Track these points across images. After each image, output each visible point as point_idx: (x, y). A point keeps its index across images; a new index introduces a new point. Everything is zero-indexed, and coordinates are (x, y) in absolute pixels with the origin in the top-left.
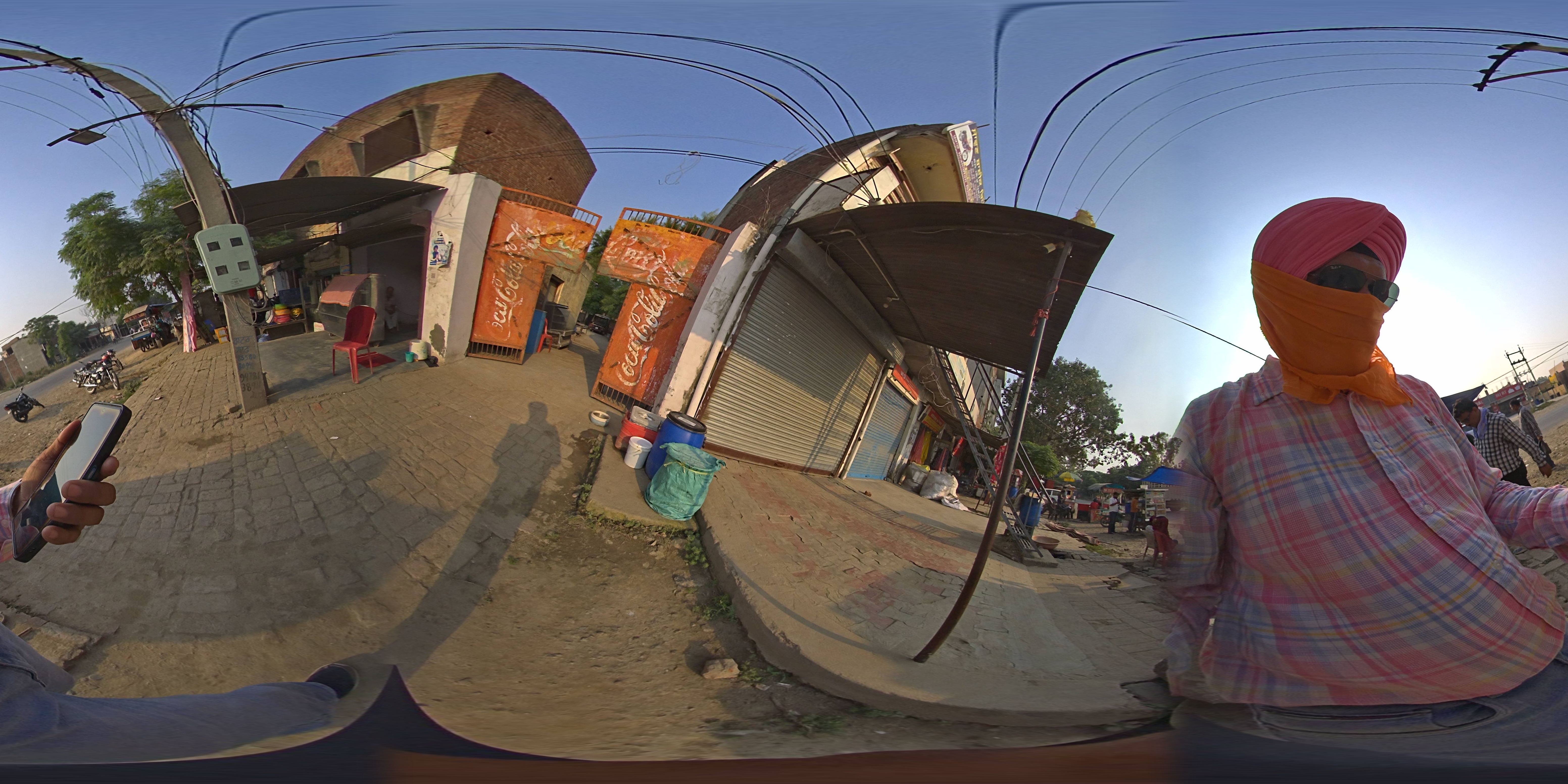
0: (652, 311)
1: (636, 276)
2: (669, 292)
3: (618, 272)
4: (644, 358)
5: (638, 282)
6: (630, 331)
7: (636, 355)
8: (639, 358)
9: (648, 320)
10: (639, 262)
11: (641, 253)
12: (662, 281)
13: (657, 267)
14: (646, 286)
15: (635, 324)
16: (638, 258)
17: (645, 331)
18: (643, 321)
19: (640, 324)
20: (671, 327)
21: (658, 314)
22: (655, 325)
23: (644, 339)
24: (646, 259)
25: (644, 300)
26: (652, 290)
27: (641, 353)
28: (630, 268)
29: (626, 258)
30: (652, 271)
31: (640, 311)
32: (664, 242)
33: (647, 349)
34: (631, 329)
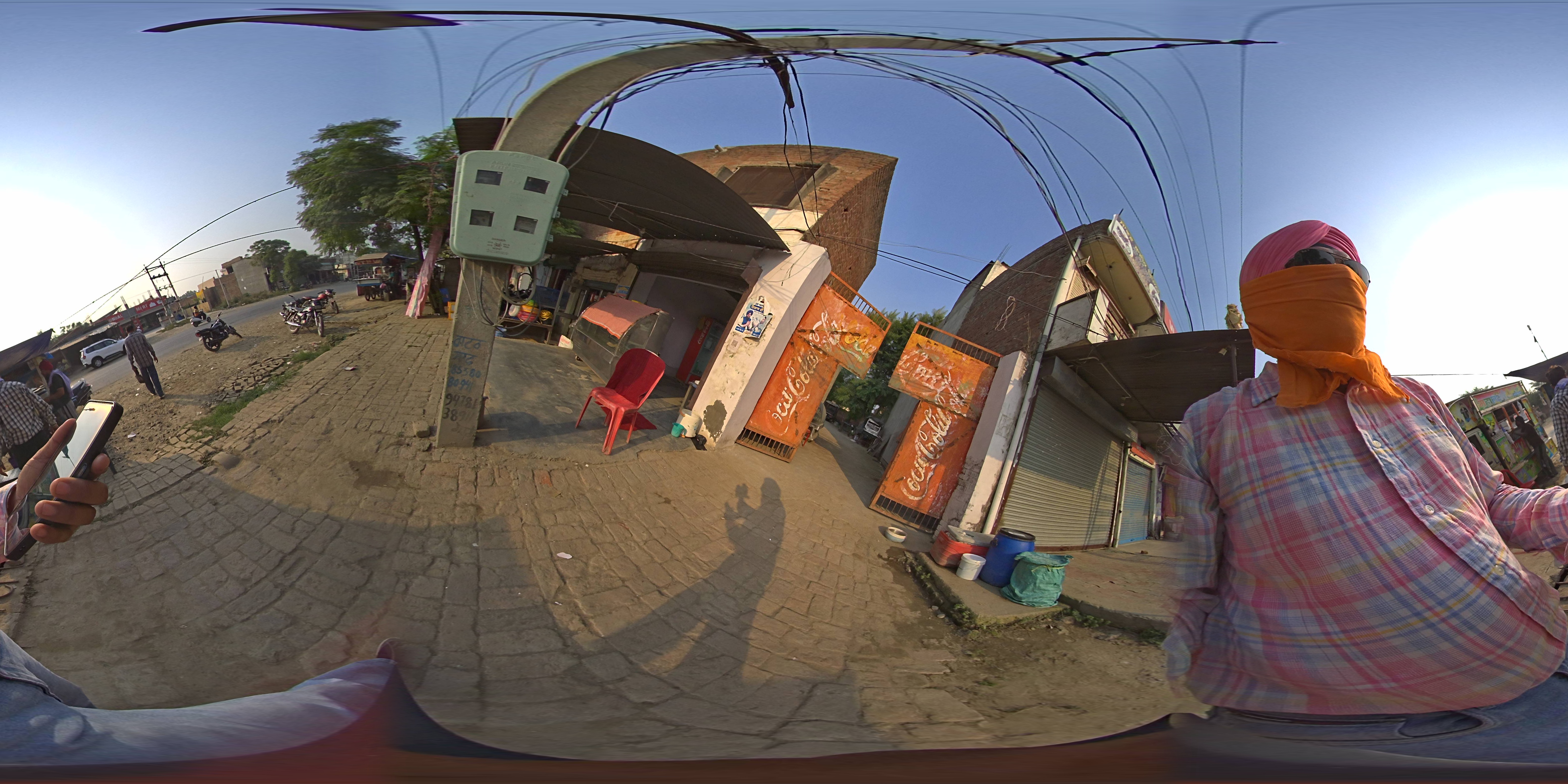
0: (939, 430)
1: (925, 394)
2: (955, 414)
3: (909, 388)
4: (930, 474)
5: (927, 401)
6: (917, 448)
7: (922, 472)
8: (925, 474)
9: (935, 439)
12: (948, 401)
14: (934, 406)
15: (922, 442)
17: (931, 449)
18: (930, 439)
19: (927, 442)
20: (956, 446)
21: (944, 434)
22: (942, 444)
23: (931, 456)
25: (931, 419)
26: (939, 410)
27: (927, 470)
30: (939, 391)
31: (928, 429)
32: (949, 363)
33: (933, 467)
34: (918, 446)
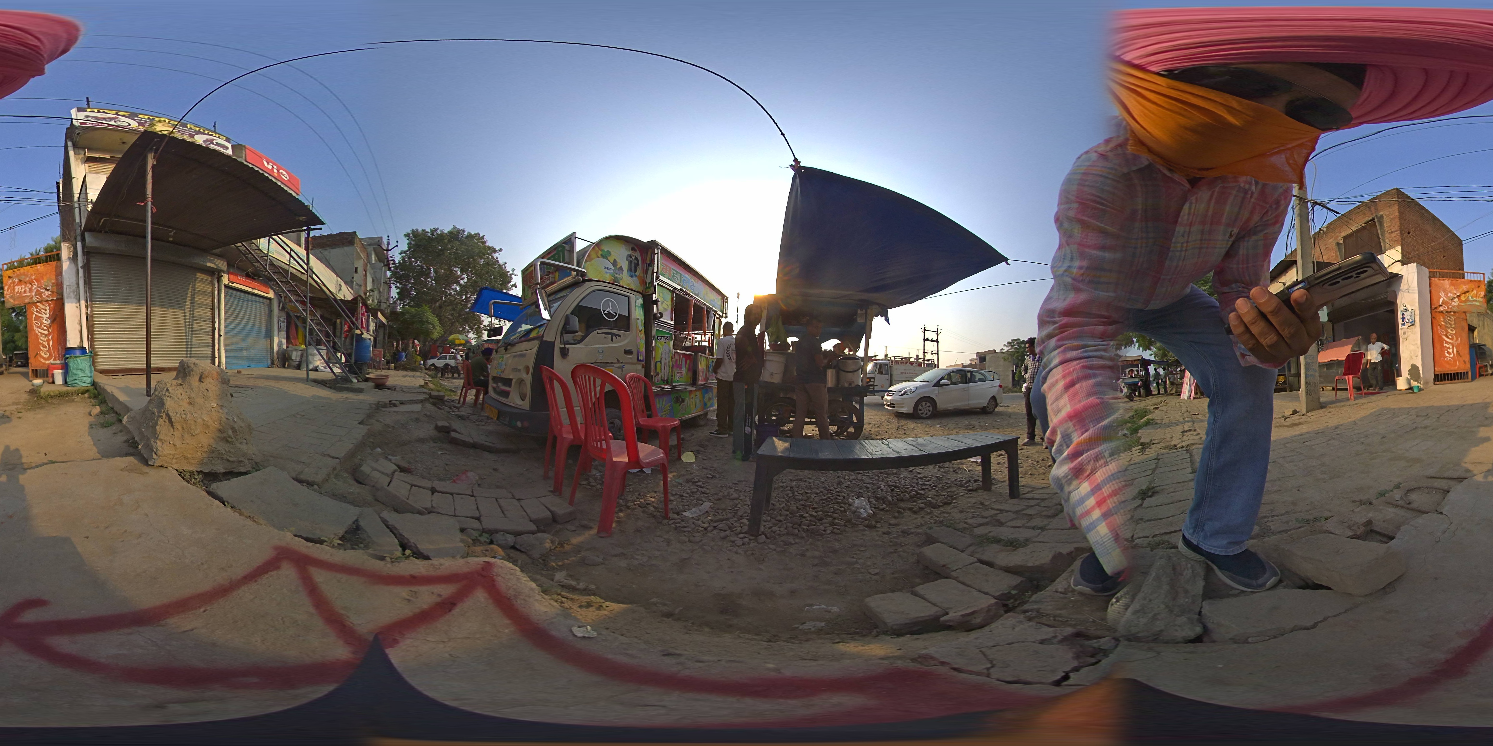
0: (44, 315)
1: (27, 301)
2: (48, 301)
3: (17, 303)
4: (51, 343)
5: (29, 303)
6: (37, 332)
7: (46, 344)
8: (49, 345)
9: (44, 321)
10: (25, 292)
11: (23, 286)
12: (41, 296)
13: (35, 291)
14: (35, 303)
15: (38, 327)
16: (23, 290)
17: (45, 328)
18: (42, 323)
19: (41, 325)
20: (58, 319)
21: (48, 315)
22: (48, 323)
23: (46, 332)
24: (27, 289)
25: (37, 312)
26: (38, 304)
27: (48, 341)
28: (21, 297)
29: (17, 293)
30: (33, 294)
31: (38, 318)
32: (32, 275)
33: (50, 337)
34: (37, 330)
